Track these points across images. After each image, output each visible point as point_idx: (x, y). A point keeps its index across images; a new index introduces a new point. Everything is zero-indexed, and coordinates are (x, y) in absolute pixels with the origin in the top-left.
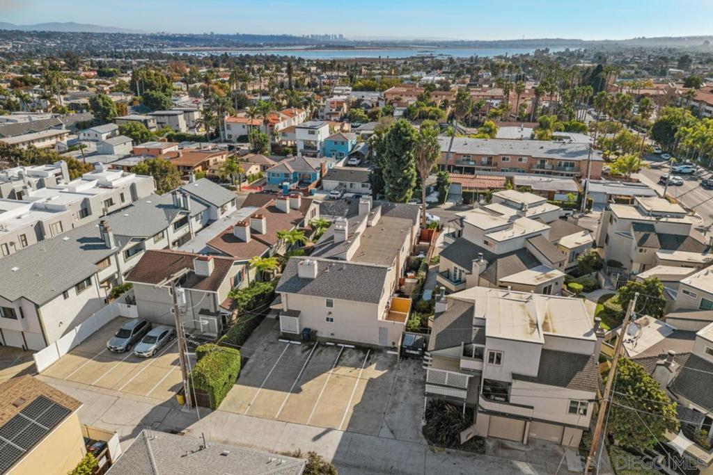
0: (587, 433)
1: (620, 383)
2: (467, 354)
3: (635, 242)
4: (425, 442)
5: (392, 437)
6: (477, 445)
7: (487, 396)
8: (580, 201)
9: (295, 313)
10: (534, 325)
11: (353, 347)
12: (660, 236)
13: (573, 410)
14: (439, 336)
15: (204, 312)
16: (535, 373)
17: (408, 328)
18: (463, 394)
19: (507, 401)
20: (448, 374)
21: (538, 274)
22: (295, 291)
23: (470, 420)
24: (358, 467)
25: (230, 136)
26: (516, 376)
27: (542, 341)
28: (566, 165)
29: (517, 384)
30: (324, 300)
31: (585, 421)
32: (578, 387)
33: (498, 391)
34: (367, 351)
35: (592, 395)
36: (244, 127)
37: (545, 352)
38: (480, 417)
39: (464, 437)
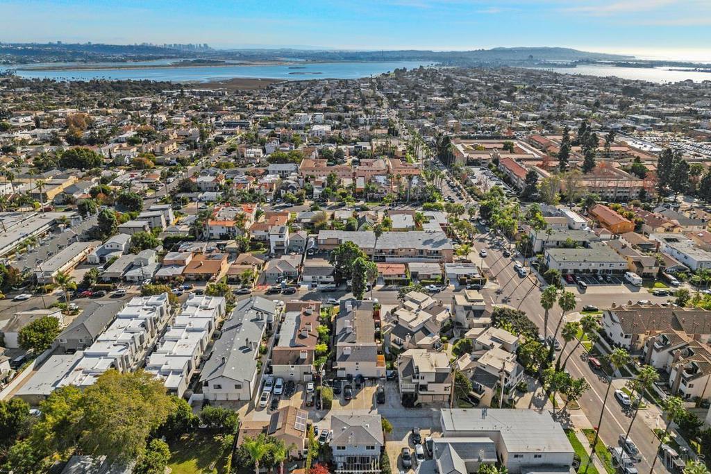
0: (450, 396)
1: (456, 380)
2: (414, 378)
3: (465, 316)
4: (403, 408)
6: (419, 406)
7: (421, 390)
8: (443, 279)
9: (344, 369)
10: (432, 366)
11: (367, 379)
12: (474, 311)
13: (445, 390)
14: (403, 372)
15: (305, 373)
16: (434, 380)
17: (387, 369)
18: (414, 391)
19: (427, 390)
20: (409, 385)
21: (430, 338)
22: (345, 361)
23: (416, 398)
25: (212, 234)
26: (429, 383)
27: (435, 371)
28: (434, 253)
29: (429, 385)
30: (355, 363)
31: (449, 392)
32: (446, 383)
33: (424, 388)
34: (373, 380)
35: (450, 385)
36: (223, 228)
37: (436, 373)
38: (419, 397)
39: (415, 404)
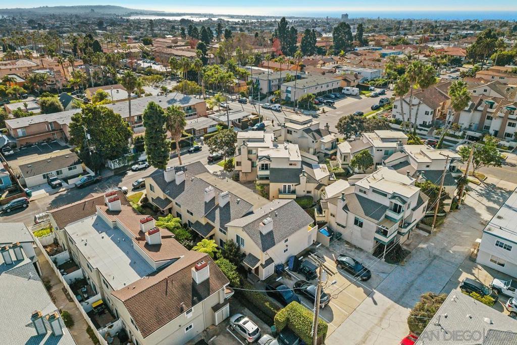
5: (388, 275)
11: (302, 257)
24: (403, 295)
34: (310, 254)
